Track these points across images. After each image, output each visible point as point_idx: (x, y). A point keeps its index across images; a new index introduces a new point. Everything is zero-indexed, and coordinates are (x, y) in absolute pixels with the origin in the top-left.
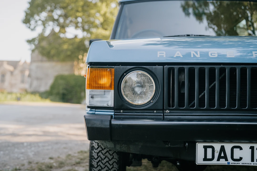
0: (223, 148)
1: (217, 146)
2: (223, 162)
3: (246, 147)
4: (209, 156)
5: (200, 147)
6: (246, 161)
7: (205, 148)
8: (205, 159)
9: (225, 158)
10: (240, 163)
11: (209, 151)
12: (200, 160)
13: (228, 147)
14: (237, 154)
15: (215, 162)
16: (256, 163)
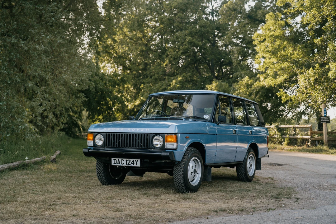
0: (119, 160)
1: (117, 159)
2: (119, 165)
3: (125, 160)
4: (115, 163)
5: (113, 159)
6: (125, 165)
9: (119, 163)
10: (123, 165)
11: (115, 161)
12: (113, 164)
14: (123, 162)
15: (117, 165)
16: (127, 165)
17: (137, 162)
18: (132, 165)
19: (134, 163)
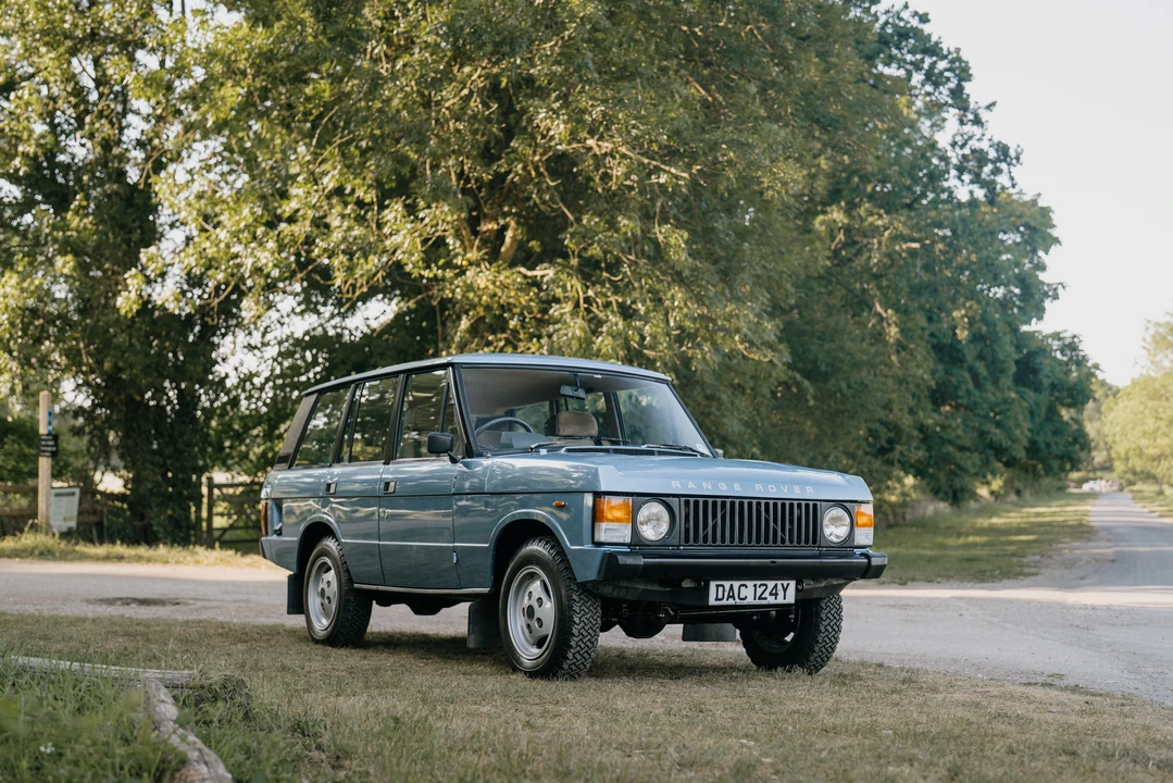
0: (731, 587)
1: (727, 584)
2: (731, 602)
3: (750, 584)
4: (720, 596)
5: (713, 585)
6: (750, 600)
7: (718, 586)
8: (717, 599)
9: (733, 597)
10: (745, 602)
11: (721, 589)
12: (712, 601)
13: (736, 584)
14: (744, 592)
15: (724, 602)
16: (758, 602)
17: (785, 590)
18: (771, 600)
19: (776, 595)
